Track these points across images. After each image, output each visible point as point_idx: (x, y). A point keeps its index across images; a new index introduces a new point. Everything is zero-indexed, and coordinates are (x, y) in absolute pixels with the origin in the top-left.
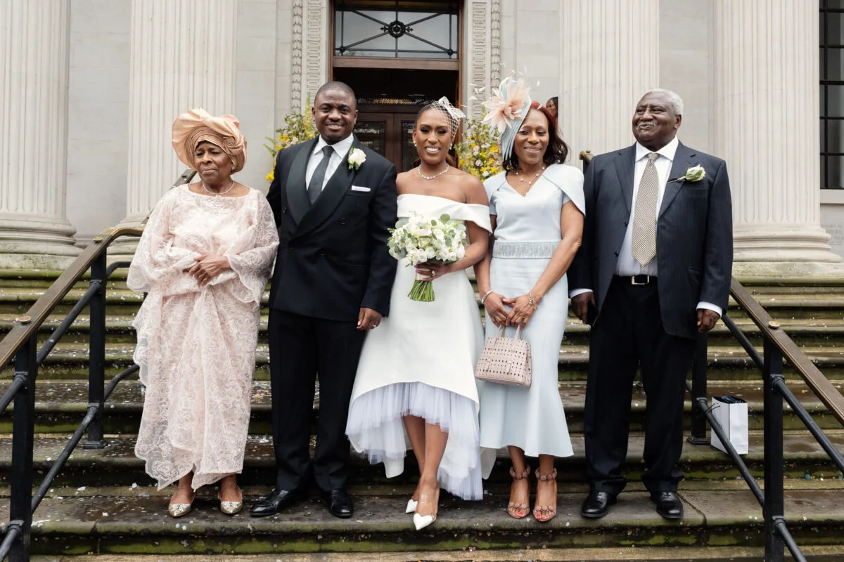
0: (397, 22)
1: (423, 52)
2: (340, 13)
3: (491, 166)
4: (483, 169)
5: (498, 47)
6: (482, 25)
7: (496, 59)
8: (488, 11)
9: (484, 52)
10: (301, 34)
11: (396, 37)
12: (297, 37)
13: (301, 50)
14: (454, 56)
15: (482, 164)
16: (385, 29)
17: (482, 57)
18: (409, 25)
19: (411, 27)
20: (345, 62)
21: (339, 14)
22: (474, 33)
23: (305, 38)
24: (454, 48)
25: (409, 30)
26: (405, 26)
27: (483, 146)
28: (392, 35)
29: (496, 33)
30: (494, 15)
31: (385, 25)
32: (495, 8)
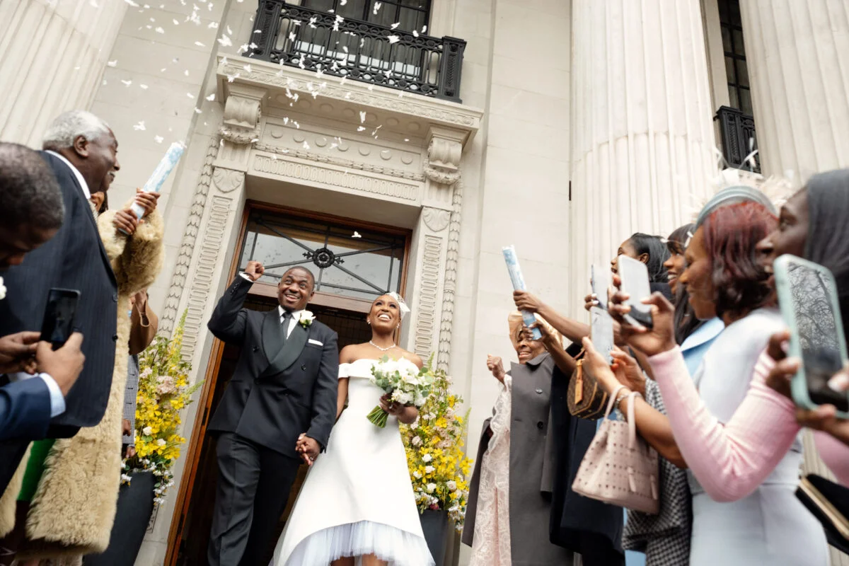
0: (325, 250)
1: (354, 290)
2: (254, 234)
3: (434, 447)
4: (423, 450)
5: (452, 292)
6: (433, 263)
7: (449, 306)
8: (444, 247)
9: (435, 296)
10: (195, 237)
11: (322, 267)
12: (188, 240)
13: (190, 257)
15: (421, 443)
16: (308, 255)
17: (432, 301)
18: (340, 256)
19: (342, 258)
21: (251, 235)
22: (424, 271)
23: (199, 242)
25: (339, 261)
26: (335, 256)
27: (426, 417)
28: (317, 264)
29: (451, 275)
30: (451, 253)
31: (309, 250)
32: (454, 245)
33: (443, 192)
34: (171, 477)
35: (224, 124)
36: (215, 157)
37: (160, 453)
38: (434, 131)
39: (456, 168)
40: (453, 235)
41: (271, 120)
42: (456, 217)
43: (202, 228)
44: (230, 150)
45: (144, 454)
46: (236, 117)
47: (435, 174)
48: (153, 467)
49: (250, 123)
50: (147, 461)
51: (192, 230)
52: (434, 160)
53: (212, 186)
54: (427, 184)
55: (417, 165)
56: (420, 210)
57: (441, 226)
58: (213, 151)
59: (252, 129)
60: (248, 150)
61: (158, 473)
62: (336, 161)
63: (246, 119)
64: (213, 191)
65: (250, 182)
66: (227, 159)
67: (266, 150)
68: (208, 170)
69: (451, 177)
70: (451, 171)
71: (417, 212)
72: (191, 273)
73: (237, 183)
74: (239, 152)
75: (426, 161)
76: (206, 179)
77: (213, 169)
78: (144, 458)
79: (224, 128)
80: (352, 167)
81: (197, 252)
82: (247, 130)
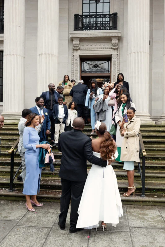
0: (96, 64)
8: (116, 62)
11: (96, 68)
12: (73, 70)
14: (109, 72)
16: (93, 66)
18: (99, 65)
20: (84, 75)
21: (82, 63)
23: (74, 70)
24: (109, 70)
29: (118, 67)
30: (118, 63)
32: (118, 61)
33: (115, 50)
36: (73, 53)
38: (112, 38)
40: (118, 59)
41: (81, 42)
42: (118, 55)
43: (74, 67)
44: (76, 51)
46: (75, 45)
47: (113, 47)
49: (78, 45)
51: (73, 68)
52: (112, 44)
54: (112, 49)
55: (110, 46)
57: (115, 58)
58: (73, 52)
60: (79, 50)
62: (95, 48)
64: (74, 60)
65: (80, 56)
66: (75, 53)
67: (82, 49)
68: (73, 56)
69: (116, 47)
70: (116, 46)
71: (111, 55)
72: (74, 76)
73: (78, 57)
74: (77, 51)
75: (111, 45)
76: (73, 58)
79: (74, 47)
80: (98, 49)
81: (74, 71)
82: (78, 47)
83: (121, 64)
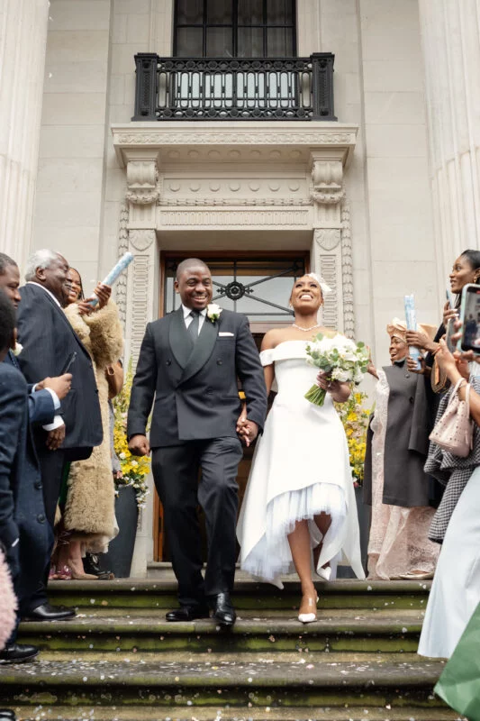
0: (235, 283)
1: (266, 314)
5: (351, 303)
7: (350, 316)
8: (339, 263)
9: (336, 309)
10: (125, 294)
11: (235, 299)
12: (121, 298)
13: (125, 312)
16: (221, 291)
17: (333, 314)
18: (248, 286)
19: (251, 288)
21: (170, 279)
25: (249, 291)
26: (244, 287)
28: (230, 297)
29: (348, 288)
30: (346, 267)
31: (222, 286)
32: (347, 260)
33: (331, 211)
34: (146, 488)
35: (129, 189)
36: (127, 220)
37: (135, 471)
38: (314, 155)
39: (339, 187)
40: (346, 251)
41: (167, 176)
42: (346, 233)
44: (138, 212)
45: (124, 473)
46: (138, 181)
47: (320, 196)
48: (132, 482)
49: (151, 184)
50: (127, 478)
52: (318, 183)
53: (130, 246)
54: (316, 207)
55: (304, 191)
56: (312, 233)
57: (333, 245)
58: (125, 215)
59: (153, 189)
60: (154, 208)
61: (137, 486)
62: (231, 202)
63: (146, 181)
64: (132, 251)
65: (161, 237)
66: (138, 220)
67: (168, 204)
68: (124, 233)
69: (337, 196)
70: (336, 191)
71: (310, 235)
73: (150, 241)
74: (146, 211)
75: (311, 185)
76: (124, 242)
77: (128, 232)
78: (124, 476)
79: (129, 193)
80: (246, 204)
81: (129, 306)
82: (150, 191)
83: (358, 275)
